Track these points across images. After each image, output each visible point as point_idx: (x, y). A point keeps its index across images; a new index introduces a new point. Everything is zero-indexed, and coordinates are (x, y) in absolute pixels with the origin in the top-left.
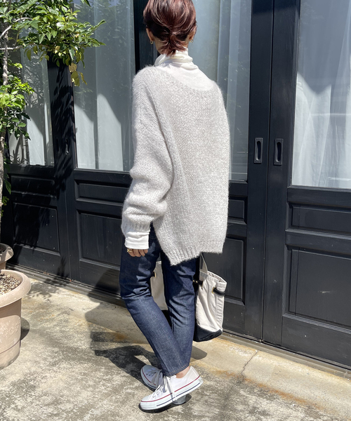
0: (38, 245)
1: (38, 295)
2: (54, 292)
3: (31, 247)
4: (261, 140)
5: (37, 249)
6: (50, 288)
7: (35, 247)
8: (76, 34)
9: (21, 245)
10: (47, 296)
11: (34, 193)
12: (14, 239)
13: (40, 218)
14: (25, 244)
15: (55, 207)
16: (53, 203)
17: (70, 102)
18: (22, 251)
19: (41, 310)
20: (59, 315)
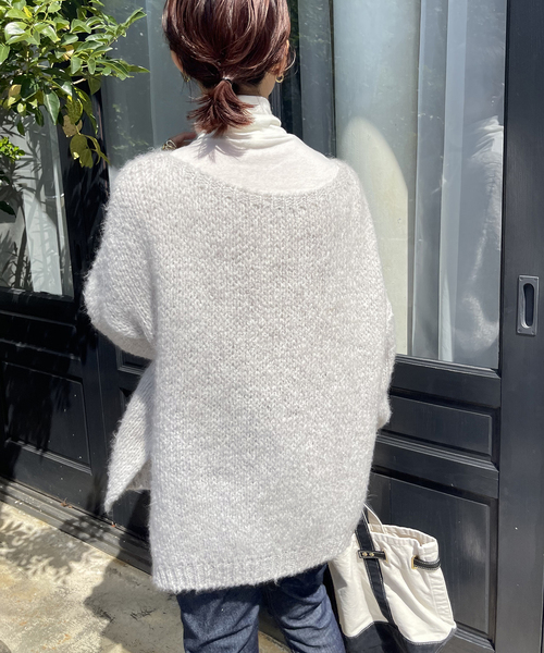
0: (49, 447)
1: (44, 569)
2: (78, 560)
3: (38, 449)
4: (534, 279)
5: (48, 456)
6: (70, 544)
7: (45, 450)
8: (64, 50)
9: (20, 443)
10: (63, 571)
11: (39, 347)
12: (7, 429)
13: (53, 396)
14: (27, 443)
15: (80, 380)
16: (74, 370)
17: (100, 171)
18: (21, 456)
19: (45, 619)
20: (81, 634)
